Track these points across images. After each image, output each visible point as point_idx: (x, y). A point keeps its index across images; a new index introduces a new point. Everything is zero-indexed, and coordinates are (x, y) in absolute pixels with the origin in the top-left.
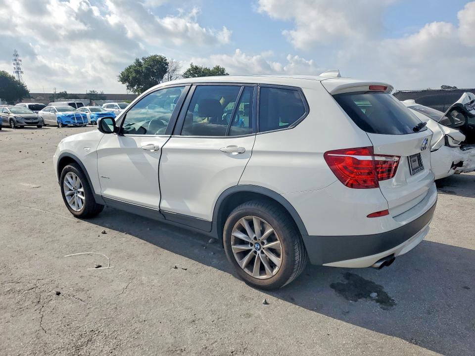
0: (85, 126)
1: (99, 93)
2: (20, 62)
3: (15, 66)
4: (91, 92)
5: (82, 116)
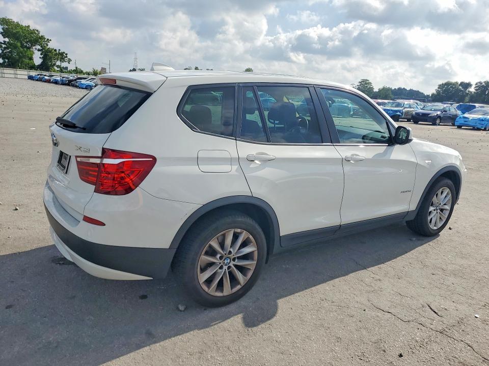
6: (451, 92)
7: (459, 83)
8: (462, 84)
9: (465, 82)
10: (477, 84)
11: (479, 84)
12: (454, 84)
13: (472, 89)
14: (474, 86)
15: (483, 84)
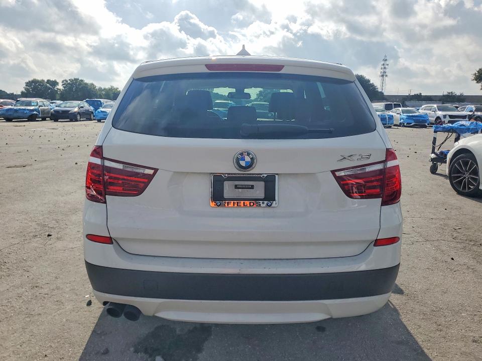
0: (390, 127)
1: (458, 94)
2: (387, 66)
3: (382, 70)
4: (449, 93)
5: (387, 117)
6: (40, 90)
7: (46, 81)
8: (48, 81)
9: (51, 80)
10: (63, 81)
11: (65, 82)
12: (41, 82)
13: (60, 87)
14: (60, 84)
15: (69, 82)
